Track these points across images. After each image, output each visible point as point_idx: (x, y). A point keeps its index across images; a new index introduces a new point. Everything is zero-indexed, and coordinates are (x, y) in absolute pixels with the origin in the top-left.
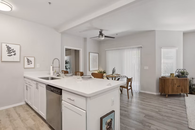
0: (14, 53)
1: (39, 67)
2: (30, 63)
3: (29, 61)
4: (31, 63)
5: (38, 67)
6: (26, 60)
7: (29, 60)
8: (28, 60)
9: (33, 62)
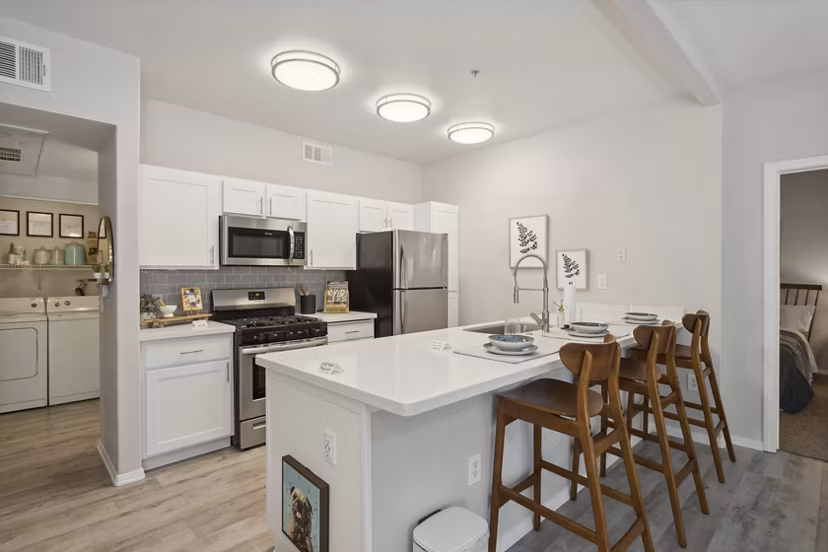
0: (533, 243)
1: (605, 287)
2: (574, 271)
3: (569, 265)
4: (577, 273)
5: (600, 287)
6: (562, 262)
7: (569, 260)
8: (567, 260)
9: (582, 268)
